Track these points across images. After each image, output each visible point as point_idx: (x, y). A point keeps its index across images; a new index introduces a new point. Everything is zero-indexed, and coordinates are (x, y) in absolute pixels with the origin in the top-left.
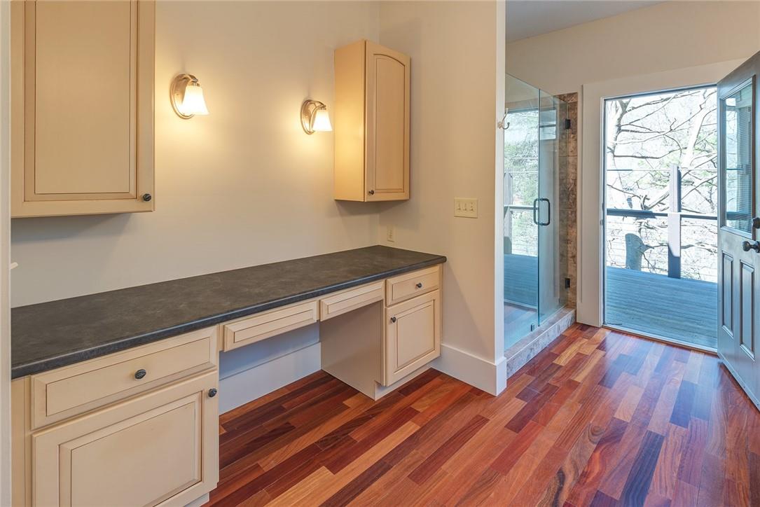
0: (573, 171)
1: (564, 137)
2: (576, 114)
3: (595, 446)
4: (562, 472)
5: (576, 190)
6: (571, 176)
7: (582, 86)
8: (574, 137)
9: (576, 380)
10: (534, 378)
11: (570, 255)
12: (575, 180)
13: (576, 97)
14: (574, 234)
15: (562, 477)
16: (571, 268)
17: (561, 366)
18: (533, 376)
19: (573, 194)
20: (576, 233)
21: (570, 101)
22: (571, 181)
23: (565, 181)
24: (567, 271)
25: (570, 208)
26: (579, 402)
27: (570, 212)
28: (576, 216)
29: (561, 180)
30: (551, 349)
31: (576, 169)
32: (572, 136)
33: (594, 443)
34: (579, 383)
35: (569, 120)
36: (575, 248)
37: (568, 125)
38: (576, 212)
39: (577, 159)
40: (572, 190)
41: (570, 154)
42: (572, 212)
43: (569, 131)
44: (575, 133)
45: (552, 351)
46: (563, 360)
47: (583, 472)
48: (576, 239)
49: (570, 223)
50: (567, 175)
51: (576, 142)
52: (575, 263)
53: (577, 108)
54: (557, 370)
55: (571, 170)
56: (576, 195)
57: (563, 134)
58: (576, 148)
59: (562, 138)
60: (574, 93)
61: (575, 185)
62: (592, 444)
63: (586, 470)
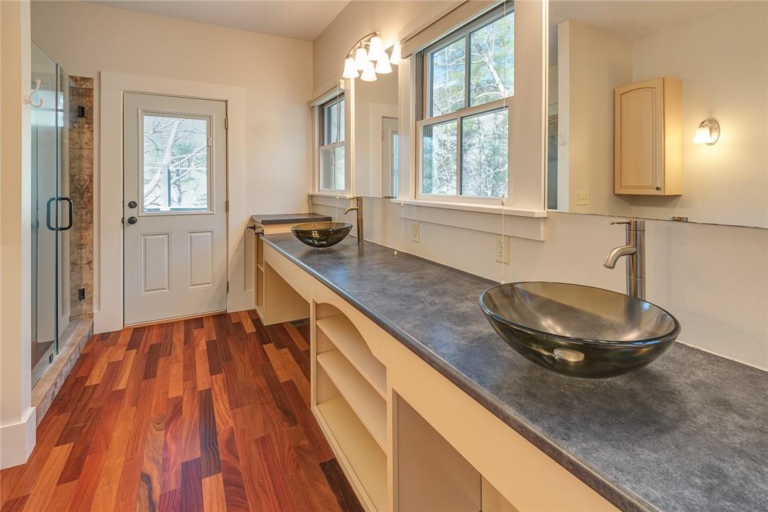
0: (89, 165)
1: (76, 125)
2: (92, 102)
3: (164, 431)
4: (145, 475)
5: (92, 186)
6: (87, 172)
7: (100, 73)
8: (88, 128)
9: (119, 388)
10: (70, 413)
11: (85, 261)
12: (91, 176)
13: (92, 83)
14: (91, 236)
15: (147, 479)
16: (85, 276)
17: (96, 385)
18: (68, 412)
19: (88, 192)
20: (93, 235)
21: (84, 87)
22: (86, 177)
23: (77, 177)
24: (81, 280)
25: (85, 208)
26: (132, 406)
27: (84, 213)
28: (92, 217)
29: (72, 176)
30: (76, 374)
31: (92, 164)
32: (87, 126)
33: (161, 430)
34: (124, 389)
35: (83, 108)
36: (92, 252)
37: (81, 112)
38: (92, 212)
39: (92, 152)
40: (87, 187)
41: (84, 146)
42: (87, 213)
43: (82, 120)
44: (90, 123)
45: (78, 376)
46: (96, 378)
47: (163, 459)
48: (92, 242)
49: (83, 225)
50: (81, 170)
51: (92, 135)
52: (92, 269)
53: (92, 96)
54: (93, 392)
55: (85, 164)
56: (92, 194)
57: (76, 122)
58: (91, 140)
59: (74, 127)
60: (88, 79)
61: (91, 181)
62: (160, 432)
63: (165, 457)
